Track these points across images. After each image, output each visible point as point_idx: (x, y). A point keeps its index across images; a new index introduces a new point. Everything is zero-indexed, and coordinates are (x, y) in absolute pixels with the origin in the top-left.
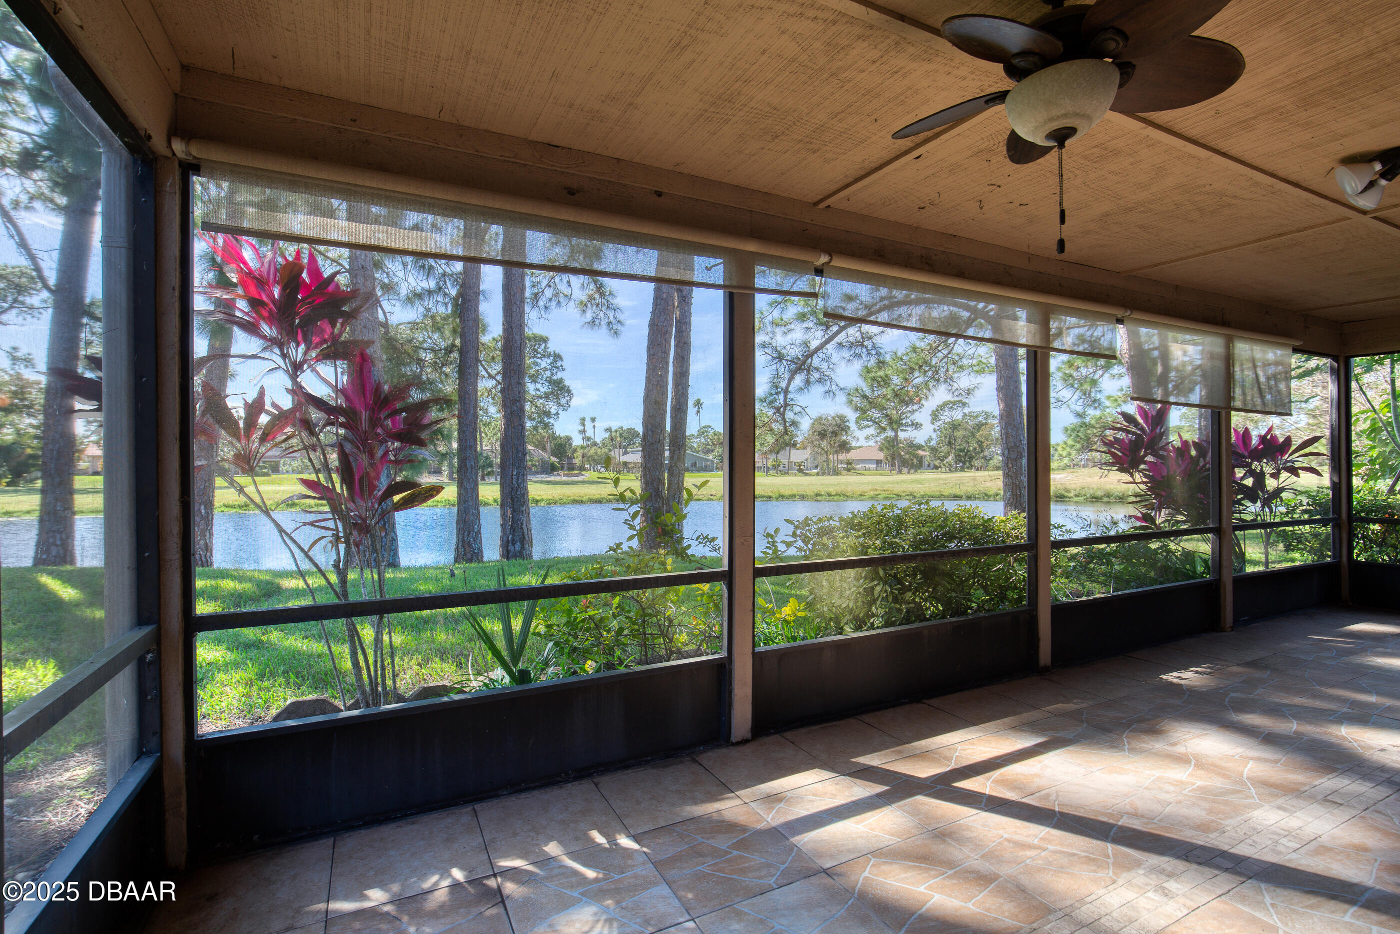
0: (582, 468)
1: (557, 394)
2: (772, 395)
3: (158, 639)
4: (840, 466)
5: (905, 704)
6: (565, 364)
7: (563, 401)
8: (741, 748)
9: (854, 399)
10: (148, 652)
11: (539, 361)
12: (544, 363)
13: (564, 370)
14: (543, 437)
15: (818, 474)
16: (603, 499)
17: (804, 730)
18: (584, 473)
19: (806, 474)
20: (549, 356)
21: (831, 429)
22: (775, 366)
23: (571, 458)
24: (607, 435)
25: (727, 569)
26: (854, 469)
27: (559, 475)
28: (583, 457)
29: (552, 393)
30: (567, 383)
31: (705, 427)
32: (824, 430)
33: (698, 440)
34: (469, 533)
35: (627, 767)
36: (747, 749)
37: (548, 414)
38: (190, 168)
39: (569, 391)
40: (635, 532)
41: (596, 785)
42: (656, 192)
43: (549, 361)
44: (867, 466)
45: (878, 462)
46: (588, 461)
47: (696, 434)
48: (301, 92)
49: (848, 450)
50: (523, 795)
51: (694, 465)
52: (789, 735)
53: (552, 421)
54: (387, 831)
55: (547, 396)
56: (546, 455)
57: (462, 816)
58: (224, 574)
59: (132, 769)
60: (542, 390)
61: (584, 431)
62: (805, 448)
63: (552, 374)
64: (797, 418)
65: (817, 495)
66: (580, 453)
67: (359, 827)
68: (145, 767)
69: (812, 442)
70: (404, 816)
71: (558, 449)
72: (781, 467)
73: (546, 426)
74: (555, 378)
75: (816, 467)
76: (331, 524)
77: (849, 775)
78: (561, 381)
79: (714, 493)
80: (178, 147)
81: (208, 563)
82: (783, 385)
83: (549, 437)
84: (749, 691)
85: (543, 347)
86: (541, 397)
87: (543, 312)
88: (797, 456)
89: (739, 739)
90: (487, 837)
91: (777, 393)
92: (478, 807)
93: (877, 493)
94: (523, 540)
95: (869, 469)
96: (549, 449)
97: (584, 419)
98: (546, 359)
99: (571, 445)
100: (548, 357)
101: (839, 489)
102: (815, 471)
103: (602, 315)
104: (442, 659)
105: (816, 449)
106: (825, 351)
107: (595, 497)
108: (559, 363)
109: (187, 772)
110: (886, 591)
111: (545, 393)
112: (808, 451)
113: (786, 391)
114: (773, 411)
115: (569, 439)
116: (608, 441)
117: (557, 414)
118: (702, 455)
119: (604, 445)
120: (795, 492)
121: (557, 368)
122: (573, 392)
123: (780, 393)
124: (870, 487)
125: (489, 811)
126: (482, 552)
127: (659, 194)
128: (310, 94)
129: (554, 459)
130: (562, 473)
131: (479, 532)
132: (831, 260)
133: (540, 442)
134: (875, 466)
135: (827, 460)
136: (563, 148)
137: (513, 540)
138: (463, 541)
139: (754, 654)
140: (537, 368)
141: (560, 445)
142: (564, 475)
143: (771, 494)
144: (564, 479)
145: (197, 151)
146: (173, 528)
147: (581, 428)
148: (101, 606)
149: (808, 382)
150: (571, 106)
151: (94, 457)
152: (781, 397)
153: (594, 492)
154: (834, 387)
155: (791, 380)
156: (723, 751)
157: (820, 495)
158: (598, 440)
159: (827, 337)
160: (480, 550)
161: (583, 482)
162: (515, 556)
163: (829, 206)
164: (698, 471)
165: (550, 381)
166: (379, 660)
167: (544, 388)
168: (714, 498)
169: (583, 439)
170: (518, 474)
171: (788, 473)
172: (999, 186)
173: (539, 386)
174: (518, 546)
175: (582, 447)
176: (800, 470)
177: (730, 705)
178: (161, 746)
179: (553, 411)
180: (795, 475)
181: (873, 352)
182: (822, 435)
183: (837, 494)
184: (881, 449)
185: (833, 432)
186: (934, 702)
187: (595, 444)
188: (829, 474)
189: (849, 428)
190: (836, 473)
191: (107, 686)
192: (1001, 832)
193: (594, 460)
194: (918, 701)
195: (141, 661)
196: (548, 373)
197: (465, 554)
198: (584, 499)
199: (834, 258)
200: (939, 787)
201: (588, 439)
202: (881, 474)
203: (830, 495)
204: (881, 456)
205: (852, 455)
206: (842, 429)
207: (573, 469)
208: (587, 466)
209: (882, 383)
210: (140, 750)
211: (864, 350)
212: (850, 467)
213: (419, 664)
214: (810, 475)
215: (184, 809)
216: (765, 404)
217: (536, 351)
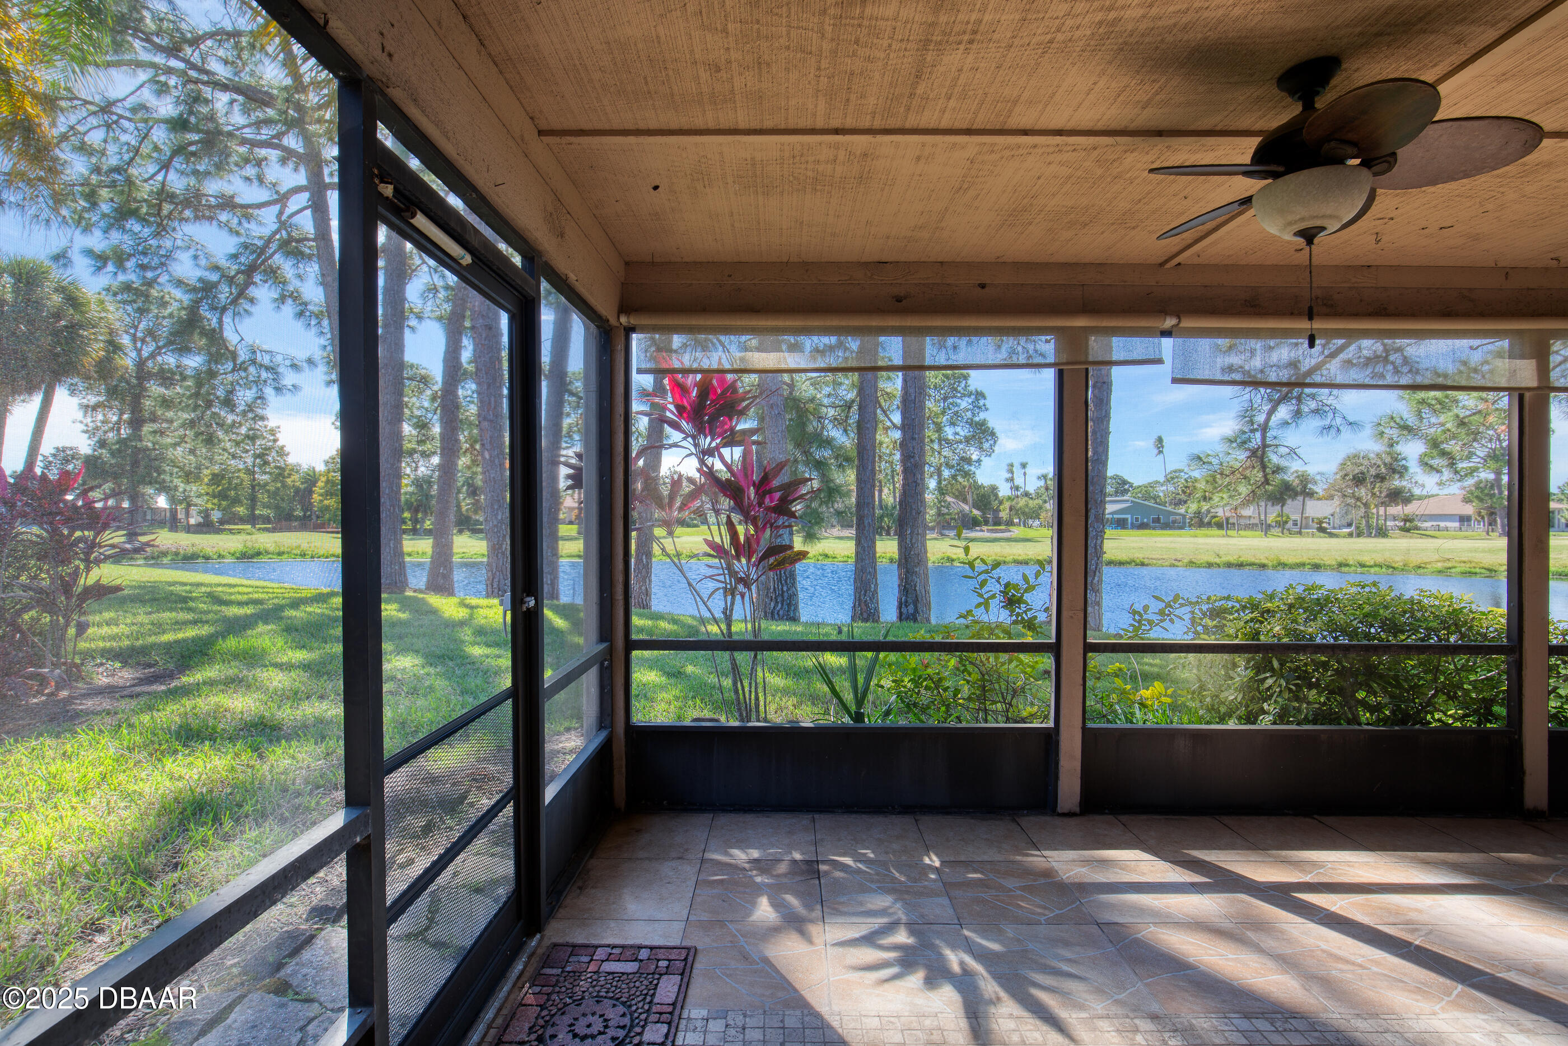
0: (1010, 523)
1: (980, 438)
2: (1244, 433)
3: (611, 651)
4: (1389, 523)
5: (1287, 815)
6: (988, 403)
7: (986, 445)
8: (1066, 820)
9: (1386, 431)
10: (605, 660)
11: (959, 401)
12: (964, 403)
13: (987, 410)
14: (964, 487)
15: (1350, 535)
16: (1031, 560)
17: (1144, 817)
18: (1011, 528)
19: (1331, 535)
20: (970, 394)
21: (1373, 471)
22: (1247, 397)
23: (997, 511)
24: (1042, 483)
25: (1053, 640)
26: (1417, 528)
27: (983, 531)
28: (1011, 509)
29: (974, 436)
30: (990, 425)
31: (1175, 472)
32: (1362, 473)
33: (1164, 488)
34: (866, 592)
35: (948, 813)
36: (1073, 822)
37: (968, 461)
38: (630, 330)
39: (993, 434)
40: (982, 600)
41: (916, 821)
42: (979, 285)
43: (970, 401)
44: (1442, 524)
45: (1464, 519)
46: (1017, 514)
47: (1162, 479)
48: (695, 263)
49: (1407, 501)
50: (854, 816)
51: (1157, 520)
52: (1124, 818)
53: (972, 468)
54: (749, 818)
55: (967, 440)
56: (966, 508)
57: (804, 820)
58: (658, 617)
59: (596, 736)
60: (962, 433)
61: (1012, 480)
62: (1331, 497)
63: (974, 415)
64: (1283, 463)
65: (1341, 565)
66: (1007, 505)
67: (731, 811)
68: (603, 735)
69: (1340, 490)
70: (762, 811)
71: (981, 501)
72: (1290, 524)
73: (967, 474)
74: (977, 419)
75: (1349, 525)
76: (721, 578)
77: (1171, 862)
78: (983, 423)
79: (1179, 557)
80: (623, 320)
81: (645, 605)
82: (1261, 418)
83: (970, 487)
84: (1077, 765)
85: (963, 385)
86: (961, 442)
87: (951, 352)
88: (1315, 509)
89: (1066, 811)
90: (819, 837)
91: (1253, 431)
92: (816, 816)
93: (1450, 565)
94: (916, 602)
95: (1447, 529)
96: (971, 502)
97: (1012, 465)
98: (966, 399)
99: (996, 496)
100: (969, 396)
101: (1379, 559)
102: (1347, 530)
103: (1020, 349)
104: (813, 704)
105: (1349, 501)
106: (1325, 372)
107: (1020, 558)
108: (981, 402)
109: (626, 745)
110: (1280, 686)
111: (965, 437)
112: (1337, 501)
113: (1264, 428)
114: (1248, 454)
115: (994, 489)
116: (1043, 490)
117: (979, 461)
118: (1169, 508)
119: (1038, 495)
120: (1305, 559)
121: (979, 408)
122: (998, 434)
123: (1256, 430)
124: (1436, 557)
125: (823, 821)
126: (878, 612)
127: (983, 286)
128: (701, 263)
129: (976, 512)
130: (985, 528)
131: (876, 592)
132: (1179, 322)
133: (960, 492)
134: (1457, 524)
135: (1367, 516)
136: (891, 263)
137: (906, 602)
138: (860, 600)
139: (1084, 729)
140: (956, 409)
141: (983, 496)
142: (988, 531)
143: (1265, 561)
144: (986, 535)
145: (633, 321)
146: (619, 578)
147: (1010, 475)
148: (580, 635)
149: (1298, 414)
150: (888, 237)
151: (571, 509)
152: (1258, 435)
153: (1020, 552)
154: (1339, 421)
155: (1270, 413)
156: (1048, 818)
157: (1347, 565)
158: (1031, 489)
159: (1326, 352)
160: (876, 609)
161: (1008, 540)
162: (907, 619)
163: (1179, 264)
164: (1162, 528)
165: (971, 423)
166: (753, 690)
167: (963, 431)
168: (1179, 564)
169: (1011, 488)
170: (912, 533)
171: (1300, 533)
172: (1392, 219)
173: (958, 429)
174: (911, 609)
175: (1009, 498)
176: (1322, 530)
177: (1057, 778)
178: (612, 725)
179: (974, 457)
180: (1313, 535)
181: (1405, 369)
182: (1359, 480)
183: (1376, 565)
184: (1467, 500)
185: (1377, 476)
186: (1329, 820)
187: (1027, 494)
188: (1369, 535)
189: (1406, 468)
190: (1382, 533)
191: (584, 676)
192: (1320, 943)
193: (1024, 513)
194: (1307, 815)
195: (602, 664)
196: (969, 414)
197: (861, 614)
198: (1007, 559)
199: (1183, 319)
200: (1272, 892)
201: (1017, 488)
202: (1466, 538)
203: (1363, 566)
204: (1469, 510)
205: (1410, 509)
206: (1394, 471)
207: (999, 524)
208: (1016, 521)
209: (1438, 406)
210: (601, 727)
211: (1390, 367)
212: (1409, 526)
213: (794, 706)
214: (1336, 536)
215: (624, 770)
216: (1234, 445)
217: (956, 390)
